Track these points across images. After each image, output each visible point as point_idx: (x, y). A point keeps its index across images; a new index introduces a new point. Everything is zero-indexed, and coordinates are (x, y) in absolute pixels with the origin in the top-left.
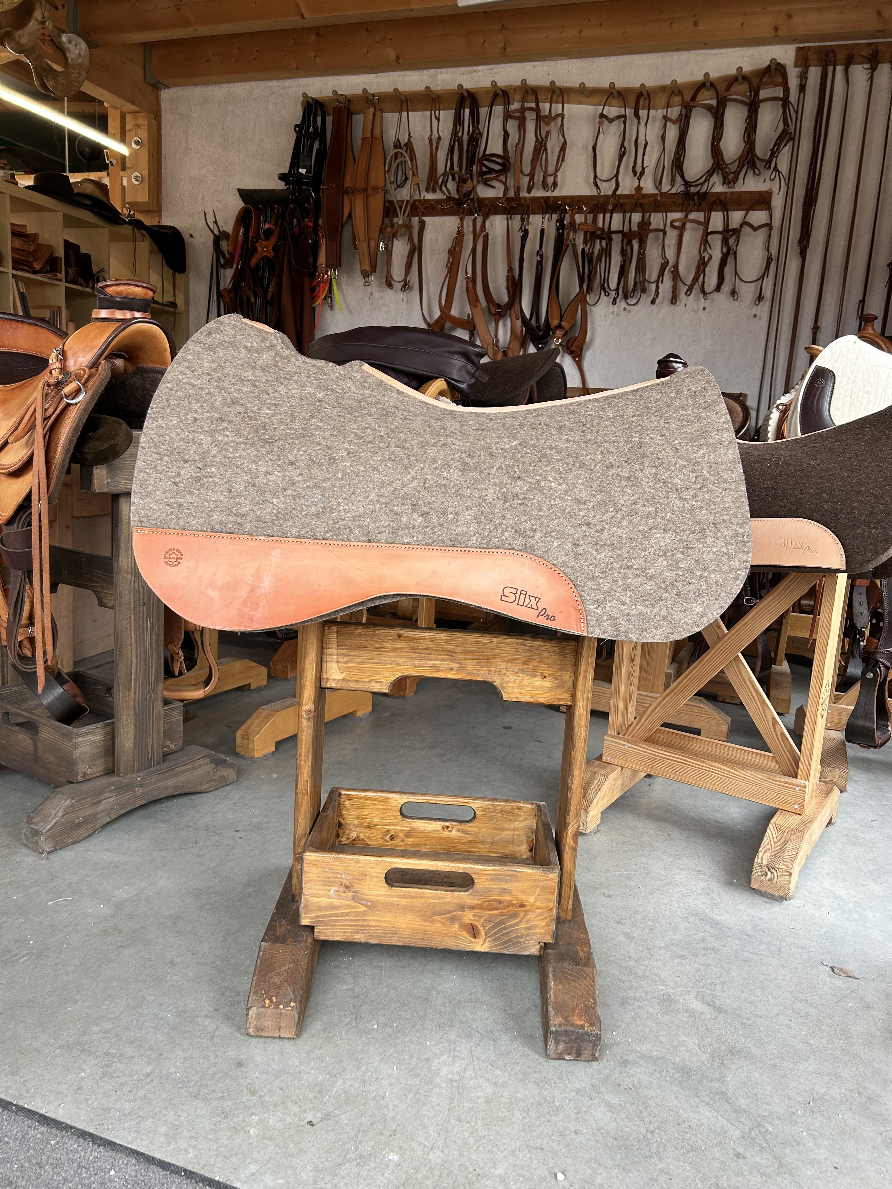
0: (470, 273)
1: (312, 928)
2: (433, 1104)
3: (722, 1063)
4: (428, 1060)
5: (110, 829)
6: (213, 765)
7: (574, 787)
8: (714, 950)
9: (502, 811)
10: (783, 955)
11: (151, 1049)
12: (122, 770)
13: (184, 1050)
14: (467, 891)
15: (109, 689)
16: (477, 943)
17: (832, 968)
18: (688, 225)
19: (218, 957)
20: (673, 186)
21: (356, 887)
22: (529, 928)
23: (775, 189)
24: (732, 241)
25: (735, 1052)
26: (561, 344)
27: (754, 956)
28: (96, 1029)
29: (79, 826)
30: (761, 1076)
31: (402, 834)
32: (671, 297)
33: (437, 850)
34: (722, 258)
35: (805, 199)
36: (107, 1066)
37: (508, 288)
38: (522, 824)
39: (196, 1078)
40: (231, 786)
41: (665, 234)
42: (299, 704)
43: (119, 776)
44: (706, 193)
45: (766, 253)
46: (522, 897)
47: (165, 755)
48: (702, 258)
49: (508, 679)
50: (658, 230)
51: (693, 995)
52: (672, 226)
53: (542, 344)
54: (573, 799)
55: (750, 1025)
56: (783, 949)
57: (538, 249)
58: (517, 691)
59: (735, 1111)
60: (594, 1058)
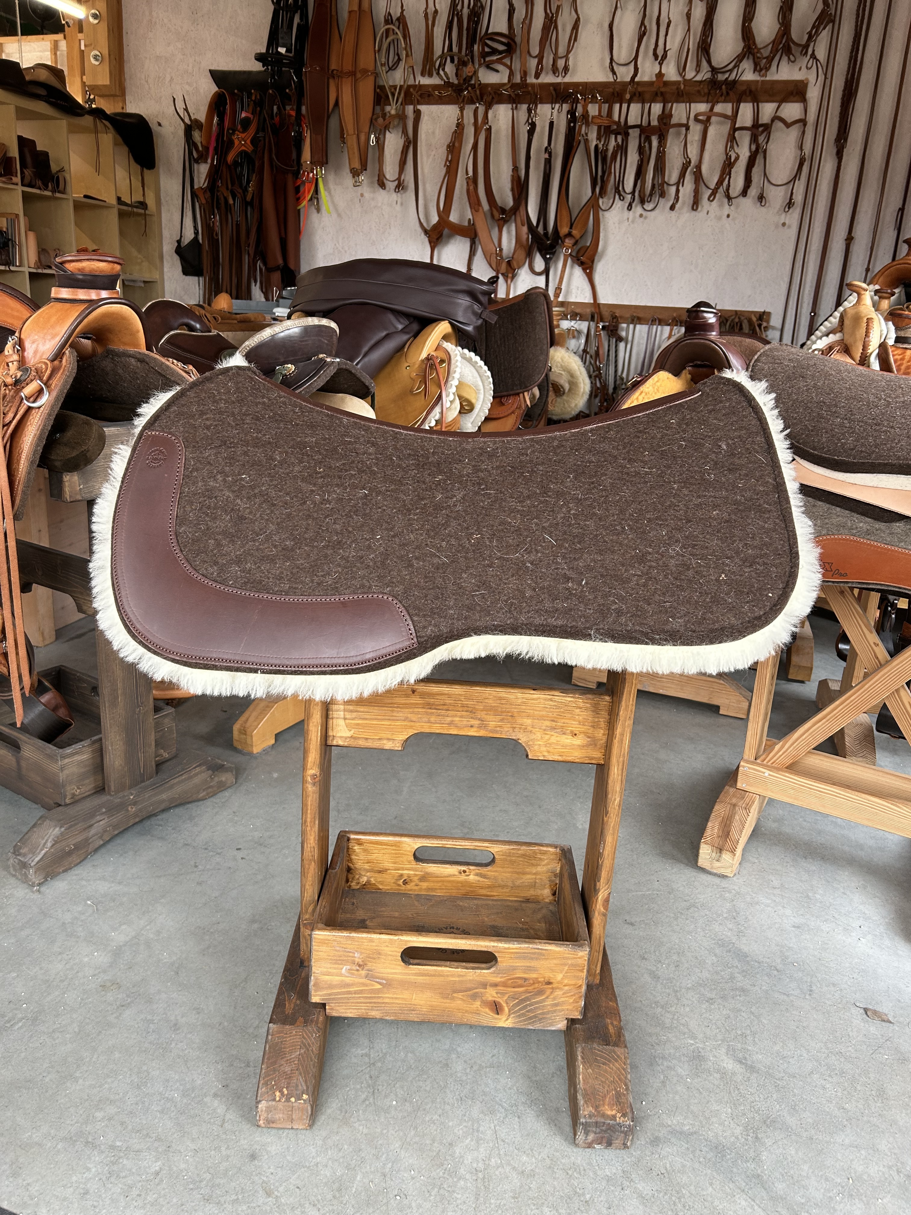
0: (471, 173)
1: (324, 1005)
2: (459, 1202)
3: (757, 1138)
4: (451, 1144)
5: (103, 850)
6: (210, 772)
7: (606, 853)
8: (743, 990)
9: (523, 856)
10: (814, 995)
11: (158, 1139)
12: (113, 788)
13: (193, 1140)
14: (489, 968)
15: (95, 689)
16: (500, 1019)
17: (866, 1010)
18: (713, 119)
19: (224, 1016)
20: (698, 72)
21: (370, 965)
22: (556, 1005)
23: (812, 78)
24: (761, 139)
25: (769, 1122)
26: (570, 254)
27: (785, 997)
28: (99, 1115)
29: (70, 853)
30: (797, 1153)
31: (416, 879)
32: (691, 202)
33: (454, 894)
34: (750, 157)
35: (844, 91)
36: (114, 1163)
37: (512, 190)
38: (545, 869)
39: (208, 1176)
40: (230, 790)
41: (688, 128)
42: (304, 768)
43: (109, 794)
44: (735, 82)
45: (799, 152)
46: (548, 975)
47: (158, 765)
48: (728, 158)
49: (533, 737)
50: (680, 125)
51: (724, 1050)
52: (696, 119)
53: (550, 254)
54: (604, 865)
55: (783, 1088)
56: (814, 988)
57: (546, 144)
58: (545, 749)
59: (772, 1198)
60: (625, 1146)
